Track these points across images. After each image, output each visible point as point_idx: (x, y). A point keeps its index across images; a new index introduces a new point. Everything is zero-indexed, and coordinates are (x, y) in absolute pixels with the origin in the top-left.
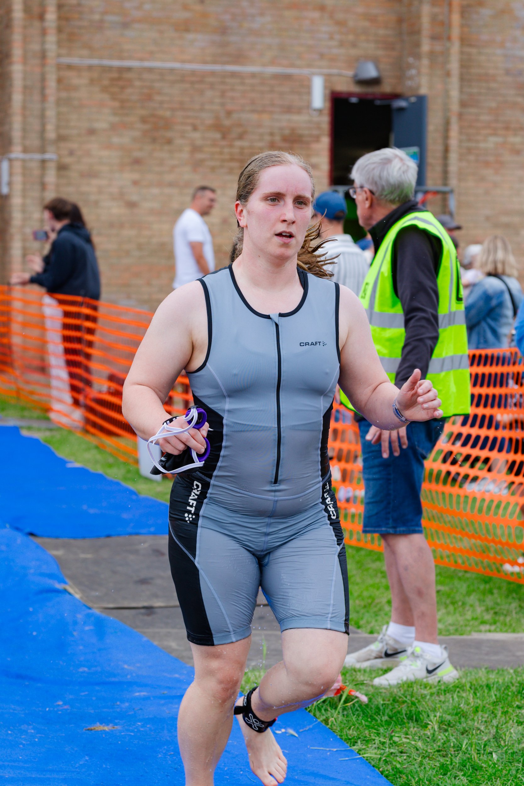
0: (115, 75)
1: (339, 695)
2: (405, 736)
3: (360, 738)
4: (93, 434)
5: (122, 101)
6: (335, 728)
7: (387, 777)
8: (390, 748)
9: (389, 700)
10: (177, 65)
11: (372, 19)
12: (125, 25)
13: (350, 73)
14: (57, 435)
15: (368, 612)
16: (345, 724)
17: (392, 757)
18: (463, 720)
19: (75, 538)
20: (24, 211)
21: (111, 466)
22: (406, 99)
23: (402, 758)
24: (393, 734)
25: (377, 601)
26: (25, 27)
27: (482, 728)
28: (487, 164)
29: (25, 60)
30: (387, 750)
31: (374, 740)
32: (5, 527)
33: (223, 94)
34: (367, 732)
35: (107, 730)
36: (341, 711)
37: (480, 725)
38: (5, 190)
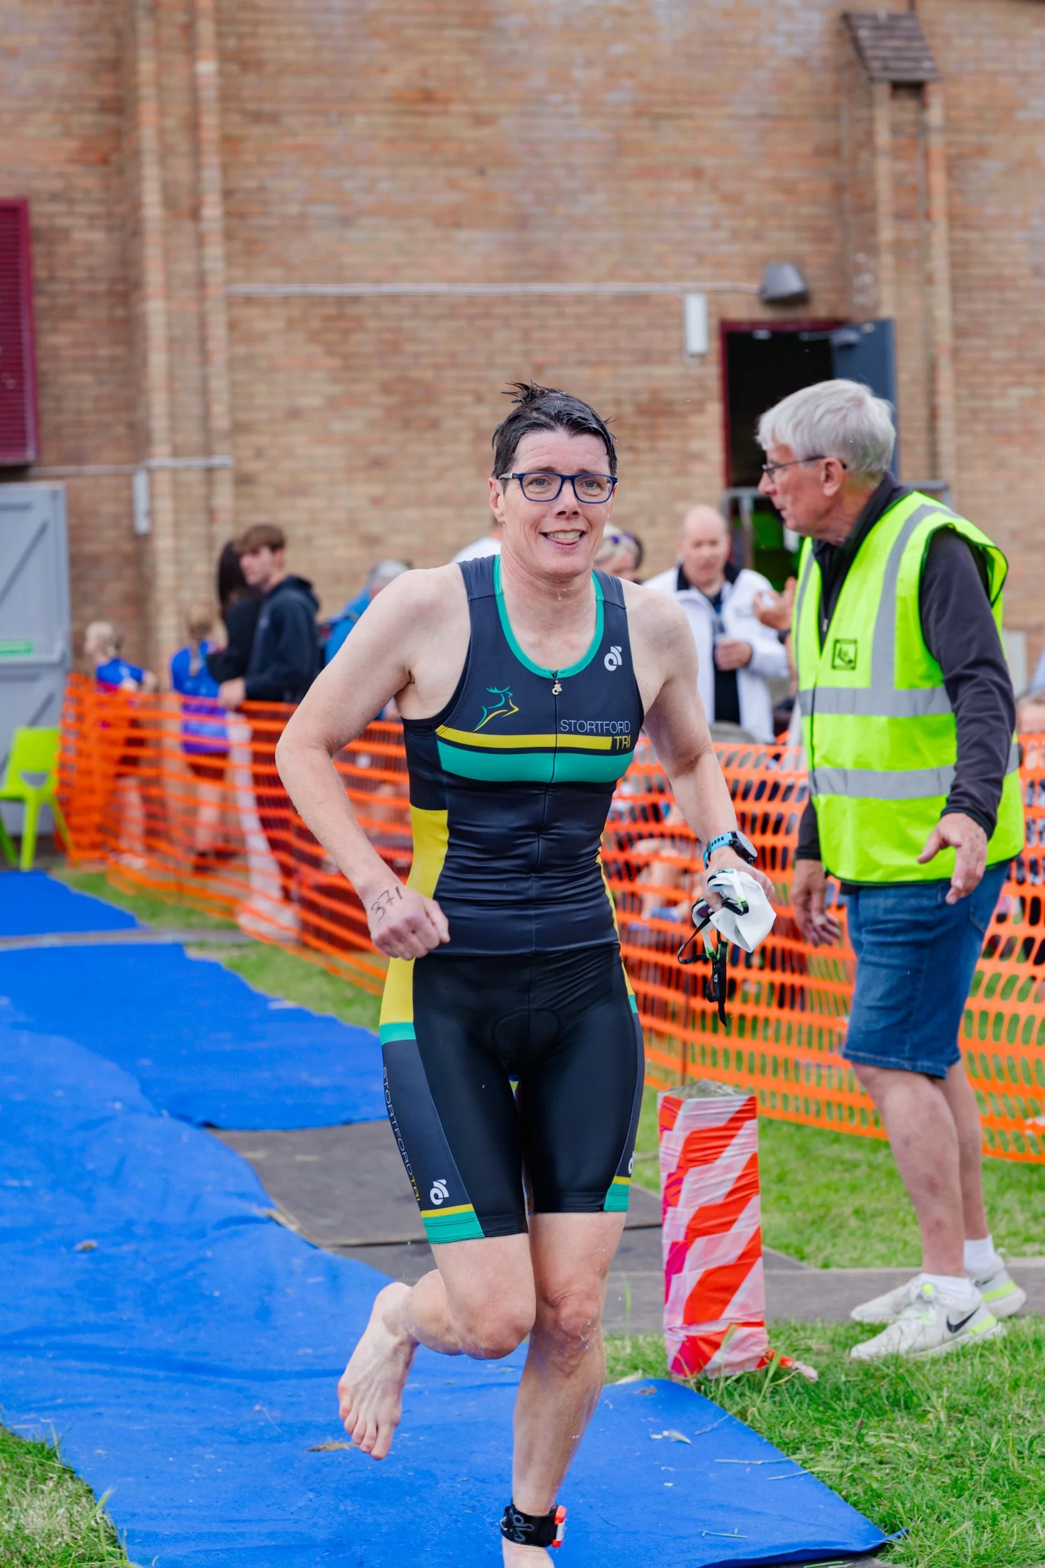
0: (332, 311)
1: (764, 1367)
2: (885, 1434)
3: (805, 1441)
4: (317, 950)
5: (346, 357)
6: (759, 1425)
7: (855, 1505)
8: (859, 1455)
9: (857, 1375)
10: (441, 288)
11: (789, 189)
12: (346, 221)
13: (754, 286)
14: (252, 955)
15: (819, 1231)
16: (777, 1417)
17: (863, 1470)
18: (992, 1401)
19: (285, 1129)
20: (178, 562)
21: (349, 1002)
22: (856, 327)
23: (882, 1471)
24: (864, 1431)
25: (834, 1211)
26: (166, 233)
27: (1027, 1414)
28: (1008, 437)
29: (169, 293)
30: (854, 1459)
31: (830, 1443)
32: (161, 1115)
33: (526, 335)
34: (817, 1430)
35: (347, 1448)
36: (768, 1395)
37: (1023, 1409)
38: (142, 525)
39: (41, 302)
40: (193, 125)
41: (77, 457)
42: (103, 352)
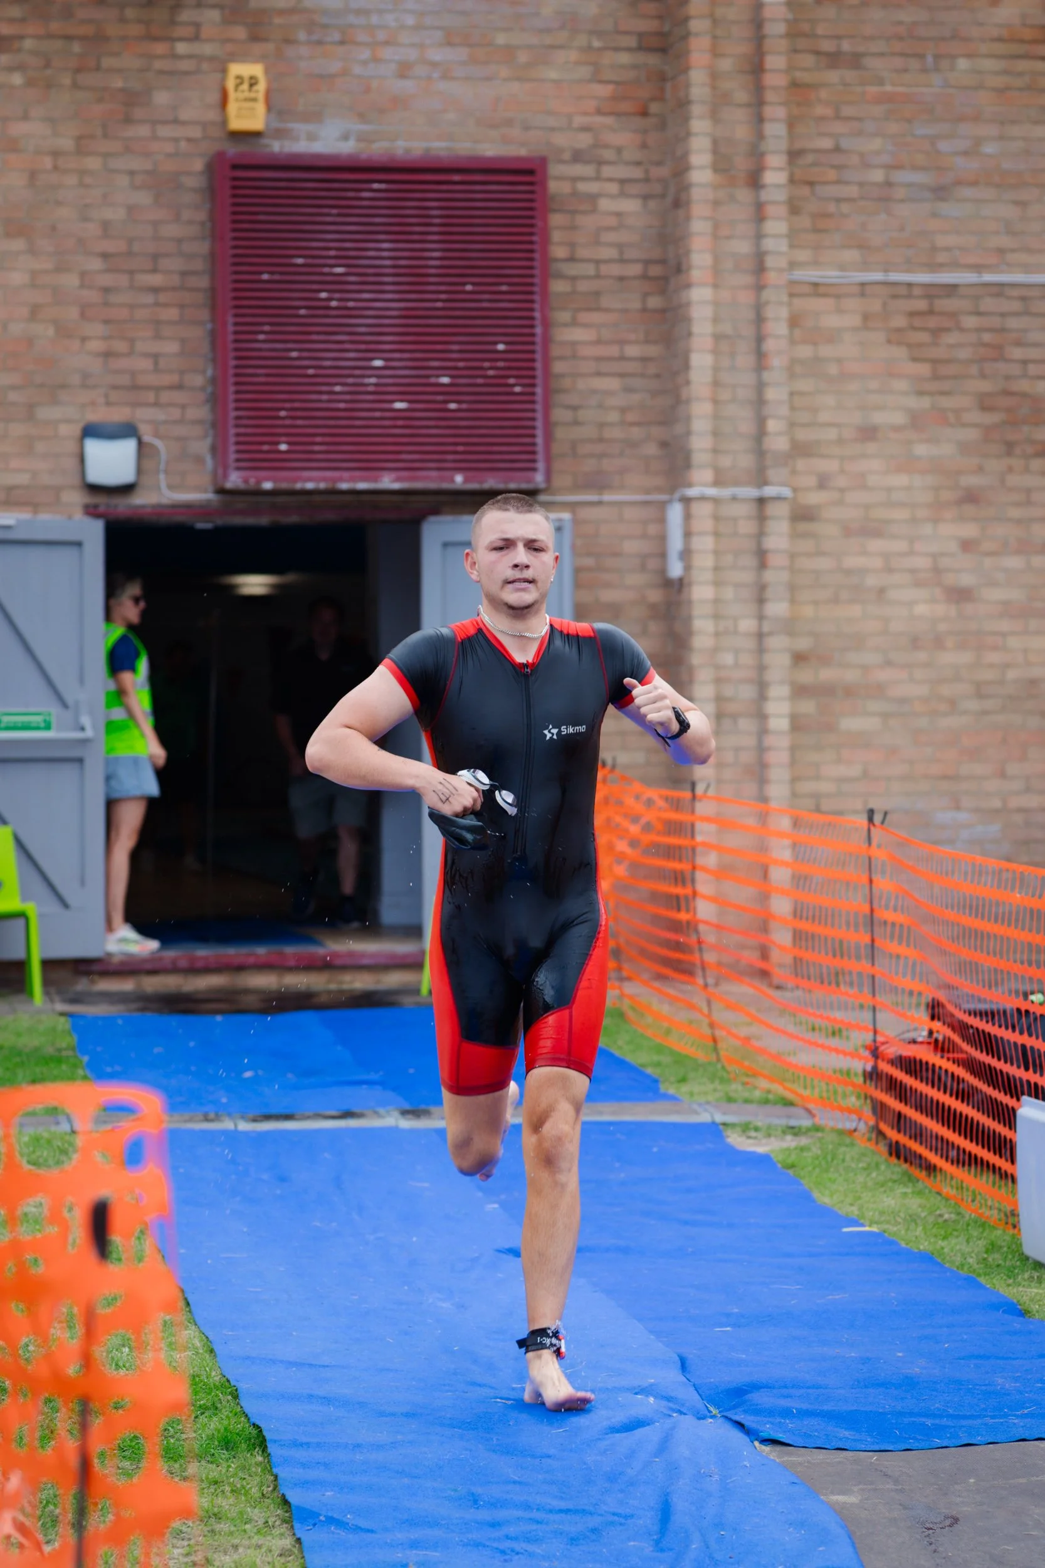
0: (921, 305)
5: (935, 362)
12: (941, 192)
19: (882, 1450)
20: (717, 617)
26: (716, 203)
29: (717, 279)
38: (676, 570)
39: (557, 287)
40: (756, 68)
41: (597, 482)
42: (632, 351)
